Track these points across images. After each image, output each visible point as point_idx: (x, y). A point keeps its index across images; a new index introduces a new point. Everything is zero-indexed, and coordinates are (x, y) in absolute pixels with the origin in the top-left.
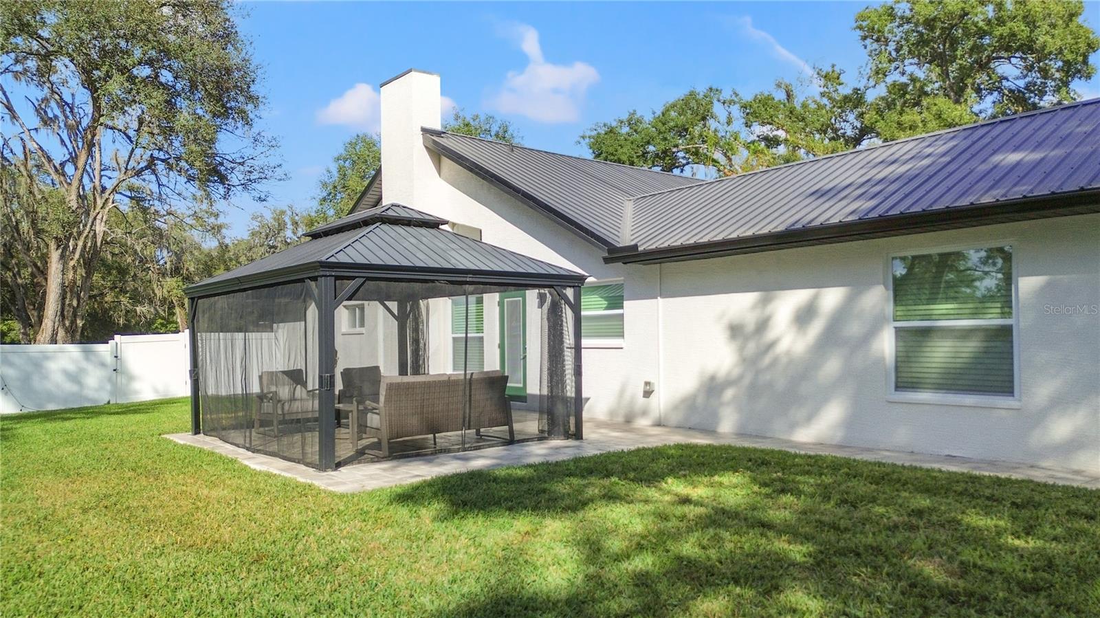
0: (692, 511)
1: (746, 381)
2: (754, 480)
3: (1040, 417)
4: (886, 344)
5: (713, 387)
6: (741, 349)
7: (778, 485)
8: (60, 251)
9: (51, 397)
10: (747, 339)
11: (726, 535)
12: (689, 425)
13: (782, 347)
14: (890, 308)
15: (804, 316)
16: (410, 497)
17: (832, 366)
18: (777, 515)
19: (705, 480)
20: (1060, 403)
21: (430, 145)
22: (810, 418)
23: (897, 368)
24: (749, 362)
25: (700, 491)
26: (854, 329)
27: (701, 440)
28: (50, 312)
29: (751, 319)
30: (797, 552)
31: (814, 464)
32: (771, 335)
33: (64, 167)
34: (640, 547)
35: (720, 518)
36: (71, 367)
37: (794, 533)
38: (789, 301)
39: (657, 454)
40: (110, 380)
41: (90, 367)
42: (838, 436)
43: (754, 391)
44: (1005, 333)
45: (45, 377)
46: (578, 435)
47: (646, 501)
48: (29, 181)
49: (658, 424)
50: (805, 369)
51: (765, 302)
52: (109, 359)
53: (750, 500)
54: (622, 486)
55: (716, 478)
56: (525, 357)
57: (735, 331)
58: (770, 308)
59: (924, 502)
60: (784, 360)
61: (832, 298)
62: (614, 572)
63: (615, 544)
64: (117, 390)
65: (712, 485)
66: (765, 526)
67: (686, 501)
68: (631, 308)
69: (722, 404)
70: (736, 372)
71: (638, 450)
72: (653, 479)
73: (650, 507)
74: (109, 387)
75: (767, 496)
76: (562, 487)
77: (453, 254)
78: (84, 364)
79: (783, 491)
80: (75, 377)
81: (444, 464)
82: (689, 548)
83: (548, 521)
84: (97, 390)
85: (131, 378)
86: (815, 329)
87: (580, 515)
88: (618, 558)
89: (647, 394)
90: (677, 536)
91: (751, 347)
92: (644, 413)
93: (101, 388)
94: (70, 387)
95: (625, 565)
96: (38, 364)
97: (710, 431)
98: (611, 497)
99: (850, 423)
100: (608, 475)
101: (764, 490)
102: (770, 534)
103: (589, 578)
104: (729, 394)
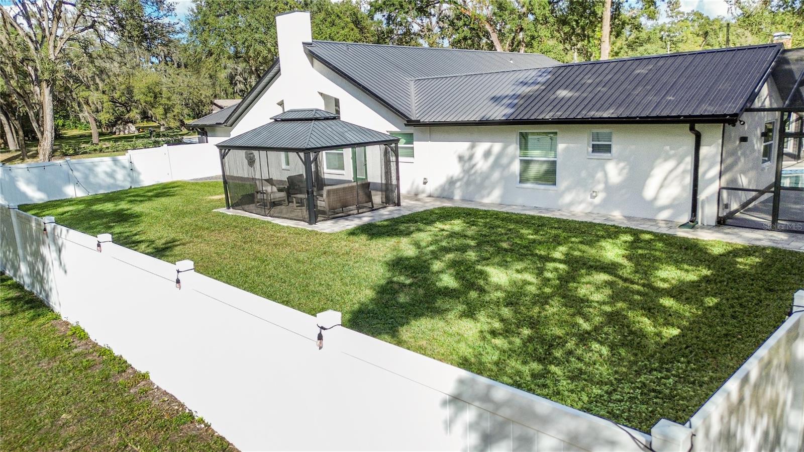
0: (445, 233)
1: (465, 180)
2: (464, 222)
3: (562, 194)
4: (516, 167)
5: (452, 182)
6: (463, 166)
7: (472, 223)
8: (49, 88)
9: (100, 186)
10: (465, 162)
11: (455, 239)
12: (442, 196)
13: (478, 167)
14: (518, 152)
15: (487, 154)
16: (353, 233)
17: (496, 175)
18: (470, 233)
19: (449, 222)
20: (569, 189)
21: (307, 52)
22: (489, 194)
23: (520, 175)
24: (466, 172)
25: (447, 226)
26: (504, 161)
27: (448, 204)
28: (48, 127)
29: (467, 155)
30: (473, 243)
31: (486, 214)
32: (474, 162)
33: (16, 20)
34: (431, 244)
35: (453, 235)
36: (108, 170)
37: (473, 238)
38: (482, 147)
39: (431, 212)
40: (129, 175)
41: (117, 169)
42: (498, 201)
43: (468, 184)
44: (554, 163)
45: (96, 176)
46: (399, 204)
47: (430, 231)
48: (8, 37)
49: (430, 196)
50: (486, 176)
51: (473, 147)
52: (127, 164)
53: (462, 228)
54: (421, 226)
55: (453, 221)
56: (366, 165)
57: (461, 158)
58: (474, 150)
59: (512, 226)
60: (479, 172)
61: (497, 147)
62: (425, 251)
63: (423, 244)
64: (133, 181)
65: (451, 224)
66: (465, 236)
67: (443, 230)
68: (417, 145)
69: (455, 188)
70: (461, 175)
71: (425, 211)
72: (431, 223)
73: (433, 233)
74: (129, 179)
75: (468, 227)
76: (402, 227)
77: (346, 134)
78: (115, 168)
79: (473, 225)
80: (111, 175)
81: (352, 220)
82: (444, 244)
83: (402, 238)
84: (123, 181)
85: (139, 174)
86: (491, 159)
87: (411, 236)
88: (425, 247)
89: (425, 183)
90: (441, 241)
91: (467, 166)
92: (423, 192)
93: (125, 180)
94: (110, 181)
95: (428, 249)
96: (91, 169)
97: (450, 199)
98: (419, 230)
99: (503, 196)
100: (416, 222)
101: (467, 225)
102: (467, 238)
103: (419, 252)
104: (458, 184)
